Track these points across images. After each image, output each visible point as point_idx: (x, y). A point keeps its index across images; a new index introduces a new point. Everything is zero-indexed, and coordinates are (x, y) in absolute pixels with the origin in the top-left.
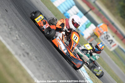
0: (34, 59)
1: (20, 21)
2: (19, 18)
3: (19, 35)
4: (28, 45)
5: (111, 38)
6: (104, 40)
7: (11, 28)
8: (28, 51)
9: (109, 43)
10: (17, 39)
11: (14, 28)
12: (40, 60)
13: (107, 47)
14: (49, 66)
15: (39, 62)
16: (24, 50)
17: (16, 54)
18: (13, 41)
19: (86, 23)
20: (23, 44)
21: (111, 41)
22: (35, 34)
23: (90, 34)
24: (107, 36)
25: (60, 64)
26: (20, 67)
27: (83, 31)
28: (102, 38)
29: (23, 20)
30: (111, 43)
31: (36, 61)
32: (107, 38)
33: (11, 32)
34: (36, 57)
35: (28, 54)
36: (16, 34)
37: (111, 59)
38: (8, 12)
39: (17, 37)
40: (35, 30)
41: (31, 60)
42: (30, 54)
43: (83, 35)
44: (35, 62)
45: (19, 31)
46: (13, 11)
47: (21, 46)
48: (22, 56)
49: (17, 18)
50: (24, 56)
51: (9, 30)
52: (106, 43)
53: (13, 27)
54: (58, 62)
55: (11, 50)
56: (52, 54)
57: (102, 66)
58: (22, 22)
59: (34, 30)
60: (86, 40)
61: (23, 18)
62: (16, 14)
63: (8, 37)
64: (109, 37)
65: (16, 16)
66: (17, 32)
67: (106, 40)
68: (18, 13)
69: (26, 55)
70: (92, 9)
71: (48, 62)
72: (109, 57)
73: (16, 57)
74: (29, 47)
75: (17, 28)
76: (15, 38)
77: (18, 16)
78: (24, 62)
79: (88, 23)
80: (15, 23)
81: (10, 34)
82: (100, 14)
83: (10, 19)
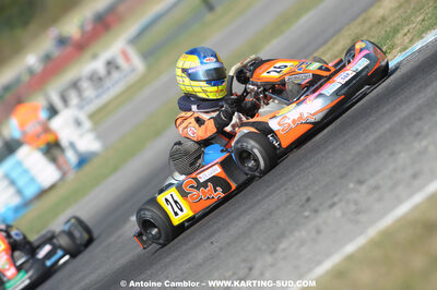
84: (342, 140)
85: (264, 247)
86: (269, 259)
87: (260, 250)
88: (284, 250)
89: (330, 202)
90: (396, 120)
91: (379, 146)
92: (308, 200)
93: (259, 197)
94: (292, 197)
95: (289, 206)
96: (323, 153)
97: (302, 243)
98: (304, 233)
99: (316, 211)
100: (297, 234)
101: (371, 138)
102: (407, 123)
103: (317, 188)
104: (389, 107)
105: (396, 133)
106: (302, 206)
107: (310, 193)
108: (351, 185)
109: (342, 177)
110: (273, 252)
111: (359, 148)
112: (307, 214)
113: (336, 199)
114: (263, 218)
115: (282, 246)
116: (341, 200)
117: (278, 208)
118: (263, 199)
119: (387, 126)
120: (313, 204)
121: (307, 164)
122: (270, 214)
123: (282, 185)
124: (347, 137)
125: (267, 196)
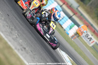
0: (29, 53)
1: (18, 23)
2: (18, 21)
3: (18, 34)
4: (25, 42)
5: (90, 36)
6: (84, 38)
7: (12, 29)
8: (25, 46)
9: (88, 40)
10: (17, 37)
11: (14, 29)
12: (34, 54)
13: (88, 43)
14: (41, 58)
15: (34, 55)
16: (22, 45)
17: (16, 48)
18: (13, 39)
19: (71, 25)
20: (21, 41)
21: (90, 39)
22: (31, 33)
23: (74, 33)
24: (87, 35)
26: (18, 59)
27: (68, 31)
28: (83, 37)
29: (21, 22)
30: (90, 40)
31: (32, 54)
32: (87, 37)
33: (12, 32)
34: (31, 51)
35: (25, 49)
36: (16, 33)
37: (90, 53)
38: (9, 16)
39: (16, 36)
40: (31, 30)
41: (27, 53)
42: (27, 49)
43: (68, 34)
44: (30, 55)
45: (18, 31)
46: (14, 15)
47: (19, 43)
48: (20, 50)
49: (17, 21)
50: (22, 50)
51: (10, 30)
52: (87, 41)
53: (13, 27)
54: (48, 55)
55: (11, 45)
56: (44, 49)
57: (83, 58)
58: (21, 24)
59: (29, 30)
60: (71, 38)
61: (21, 21)
62: (16, 18)
63: (10, 36)
64: (89, 35)
65: (16, 19)
66: (16, 32)
67: (87, 38)
68: (17, 17)
69: (23, 49)
70: (75, 14)
71: (41, 55)
72: (89, 51)
73: (16, 51)
74: (26, 43)
75: (16, 29)
76: (15, 37)
77: (17, 19)
78: (22, 55)
79: (72, 25)
80: (15, 25)
81: (11, 33)
82: (81, 17)
83: (11, 22)
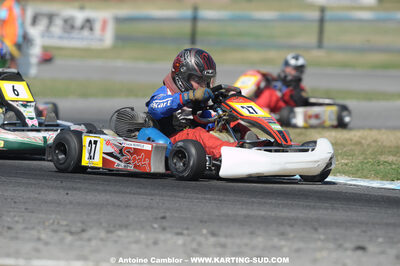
5: (79, 17)
21: (87, 26)
24: (66, 22)
25: (43, 181)
30: (91, 29)
52: (82, 39)
64: (73, 19)
84: (221, 197)
85: (104, 225)
86: (103, 234)
87: (101, 224)
88: (119, 236)
89: (179, 230)
90: (273, 214)
91: (246, 221)
92: (164, 218)
93: (128, 190)
94: (152, 208)
95: (146, 212)
96: (200, 196)
97: (137, 242)
98: (143, 237)
99: (164, 229)
100: (137, 233)
101: (244, 212)
102: (280, 222)
103: (176, 215)
104: (274, 201)
105: (266, 222)
106: (156, 219)
107: (168, 214)
108: (205, 231)
109: (201, 221)
110: (108, 232)
111: (230, 212)
112: (156, 226)
113: (185, 232)
114: (119, 206)
115: (120, 233)
116: (189, 235)
117: (136, 207)
118: (130, 193)
119: (263, 213)
120: (165, 224)
121: (182, 194)
122: (127, 207)
123: (152, 195)
124: (226, 198)
125: (134, 194)
